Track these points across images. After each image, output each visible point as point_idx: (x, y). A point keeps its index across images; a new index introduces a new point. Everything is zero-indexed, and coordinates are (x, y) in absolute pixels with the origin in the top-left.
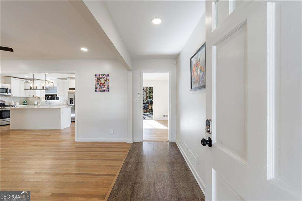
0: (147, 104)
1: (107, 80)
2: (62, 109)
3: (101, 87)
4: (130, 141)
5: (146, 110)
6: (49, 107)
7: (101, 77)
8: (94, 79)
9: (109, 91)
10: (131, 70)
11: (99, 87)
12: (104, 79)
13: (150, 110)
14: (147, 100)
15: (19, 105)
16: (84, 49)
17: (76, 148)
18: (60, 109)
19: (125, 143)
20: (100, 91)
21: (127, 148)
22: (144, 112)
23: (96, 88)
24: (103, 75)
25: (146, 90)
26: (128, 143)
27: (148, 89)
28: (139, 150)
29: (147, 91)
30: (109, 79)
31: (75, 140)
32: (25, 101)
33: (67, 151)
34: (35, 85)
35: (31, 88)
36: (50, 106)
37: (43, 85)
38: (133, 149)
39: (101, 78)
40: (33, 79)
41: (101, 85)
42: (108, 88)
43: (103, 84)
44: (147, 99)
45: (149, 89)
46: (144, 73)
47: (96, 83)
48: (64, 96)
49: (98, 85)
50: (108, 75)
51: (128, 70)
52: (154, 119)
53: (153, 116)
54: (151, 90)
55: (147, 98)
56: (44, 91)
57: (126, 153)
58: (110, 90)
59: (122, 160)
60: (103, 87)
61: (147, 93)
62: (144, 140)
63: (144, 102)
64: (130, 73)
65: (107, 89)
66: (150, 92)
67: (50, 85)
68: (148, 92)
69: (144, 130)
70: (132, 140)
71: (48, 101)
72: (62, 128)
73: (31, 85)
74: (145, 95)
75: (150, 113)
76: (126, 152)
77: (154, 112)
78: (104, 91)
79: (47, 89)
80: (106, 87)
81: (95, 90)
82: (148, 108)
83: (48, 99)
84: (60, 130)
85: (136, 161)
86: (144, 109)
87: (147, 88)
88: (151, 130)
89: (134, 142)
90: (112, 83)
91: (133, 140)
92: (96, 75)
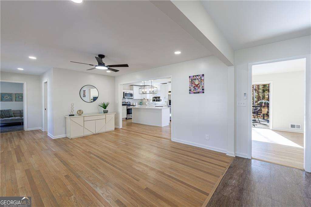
0: (259, 107)
1: (201, 80)
2: (162, 109)
3: (195, 89)
4: (231, 153)
5: (257, 114)
6: (154, 107)
7: (195, 77)
8: (188, 81)
9: (203, 92)
10: (233, 65)
11: (192, 89)
12: (198, 80)
13: (264, 114)
14: (259, 102)
15: (138, 105)
16: (178, 53)
17: (171, 147)
18: (161, 109)
19: (224, 155)
20: (194, 93)
21: (226, 162)
22: (254, 118)
23: (190, 90)
24: (198, 76)
25: (256, 89)
26: (228, 157)
27: (261, 87)
28: (244, 171)
29: (259, 89)
30: (203, 79)
31: (171, 139)
32: (141, 103)
33: (164, 149)
34: (146, 90)
35: (143, 92)
36: (156, 106)
37: (150, 90)
38: (235, 166)
39: (195, 79)
40: (144, 86)
41: (195, 87)
42: (203, 90)
43: (198, 85)
44: (258, 100)
45: (263, 87)
46: (253, 66)
47: (190, 85)
48: (165, 98)
49: (192, 87)
50: (203, 75)
51: (229, 66)
52: (271, 128)
53: (271, 124)
54: (266, 88)
55: (259, 98)
56: (152, 94)
57: (224, 169)
58: (205, 91)
59: (219, 177)
60: (197, 88)
61: (258, 93)
62: (253, 157)
63: (253, 104)
64: (231, 69)
65: (201, 90)
66: (264, 91)
67: (155, 89)
68: (260, 91)
69: (253, 143)
70: (233, 153)
71: (154, 102)
72: (163, 126)
73: (143, 90)
74: (256, 94)
75: (264, 119)
76: (225, 167)
77: (271, 119)
78: (199, 93)
79: (153, 93)
80: (201, 88)
81: (189, 92)
82: (261, 113)
83: (154, 100)
84: (161, 127)
85: (238, 186)
86: (254, 113)
87: (258, 86)
88: (266, 144)
89: (236, 157)
90: (207, 84)
91: (235, 154)
92: (190, 77)
